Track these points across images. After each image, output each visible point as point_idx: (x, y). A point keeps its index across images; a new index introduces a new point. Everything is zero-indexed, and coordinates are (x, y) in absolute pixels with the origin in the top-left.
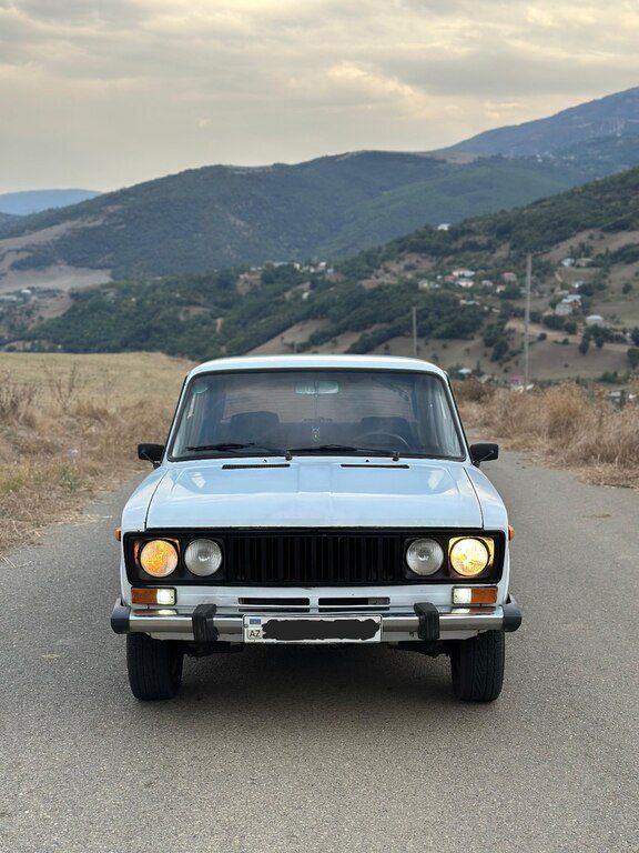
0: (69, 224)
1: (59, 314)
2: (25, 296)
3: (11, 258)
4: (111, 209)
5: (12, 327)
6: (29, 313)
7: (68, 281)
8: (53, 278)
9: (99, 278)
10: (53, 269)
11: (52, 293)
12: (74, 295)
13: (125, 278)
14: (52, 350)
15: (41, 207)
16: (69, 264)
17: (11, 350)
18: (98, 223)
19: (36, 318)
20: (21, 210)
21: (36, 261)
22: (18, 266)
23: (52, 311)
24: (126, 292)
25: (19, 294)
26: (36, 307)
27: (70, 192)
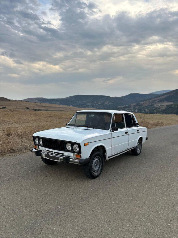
0: (167, 95)
1: (164, 109)
2: (159, 106)
3: (157, 101)
4: (174, 92)
5: (157, 111)
6: (160, 109)
7: (166, 104)
8: (164, 103)
9: (172, 103)
10: (164, 102)
11: (163, 105)
12: (167, 106)
13: (176, 103)
14: (163, 114)
15: (163, 93)
16: (167, 101)
17: (156, 114)
18: (172, 95)
19: (161, 109)
20: (160, 94)
21: (161, 101)
22: (159, 102)
23: (163, 108)
24: (176, 105)
25: (158, 106)
26: (161, 108)
27: (168, 90)
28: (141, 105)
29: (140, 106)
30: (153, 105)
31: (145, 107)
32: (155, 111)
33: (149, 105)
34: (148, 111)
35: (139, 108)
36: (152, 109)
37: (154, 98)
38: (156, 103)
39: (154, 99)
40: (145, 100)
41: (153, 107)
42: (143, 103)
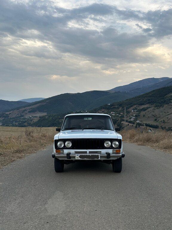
0: (39, 104)
4: (47, 101)
5: (28, 123)
6: (31, 121)
7: (39, 115)
8: (36, 114)
9: (45, 114)
11: (36, 117)
12: (40, 117)
13: (50, 114)
15: (34, 101)
18: (45, 104)
21: (33, 111)
22: (29, 112)
23: (36, 120)
24: (50, 116)
25: (29, 117)
26: (33, 119)
28: (7, 116)
29: (5, 117)
30: (23, 116)
31: (13, 118)
32: (26, 124)
33: (18, 116)
34: (17, 124)
35: (4, 120)
36: (22, 122)
37: (24, 107)
38: (26, 114)
39: (24, 109)
40: (12, 110)
41: (23, 119)
42: (10, 113)
